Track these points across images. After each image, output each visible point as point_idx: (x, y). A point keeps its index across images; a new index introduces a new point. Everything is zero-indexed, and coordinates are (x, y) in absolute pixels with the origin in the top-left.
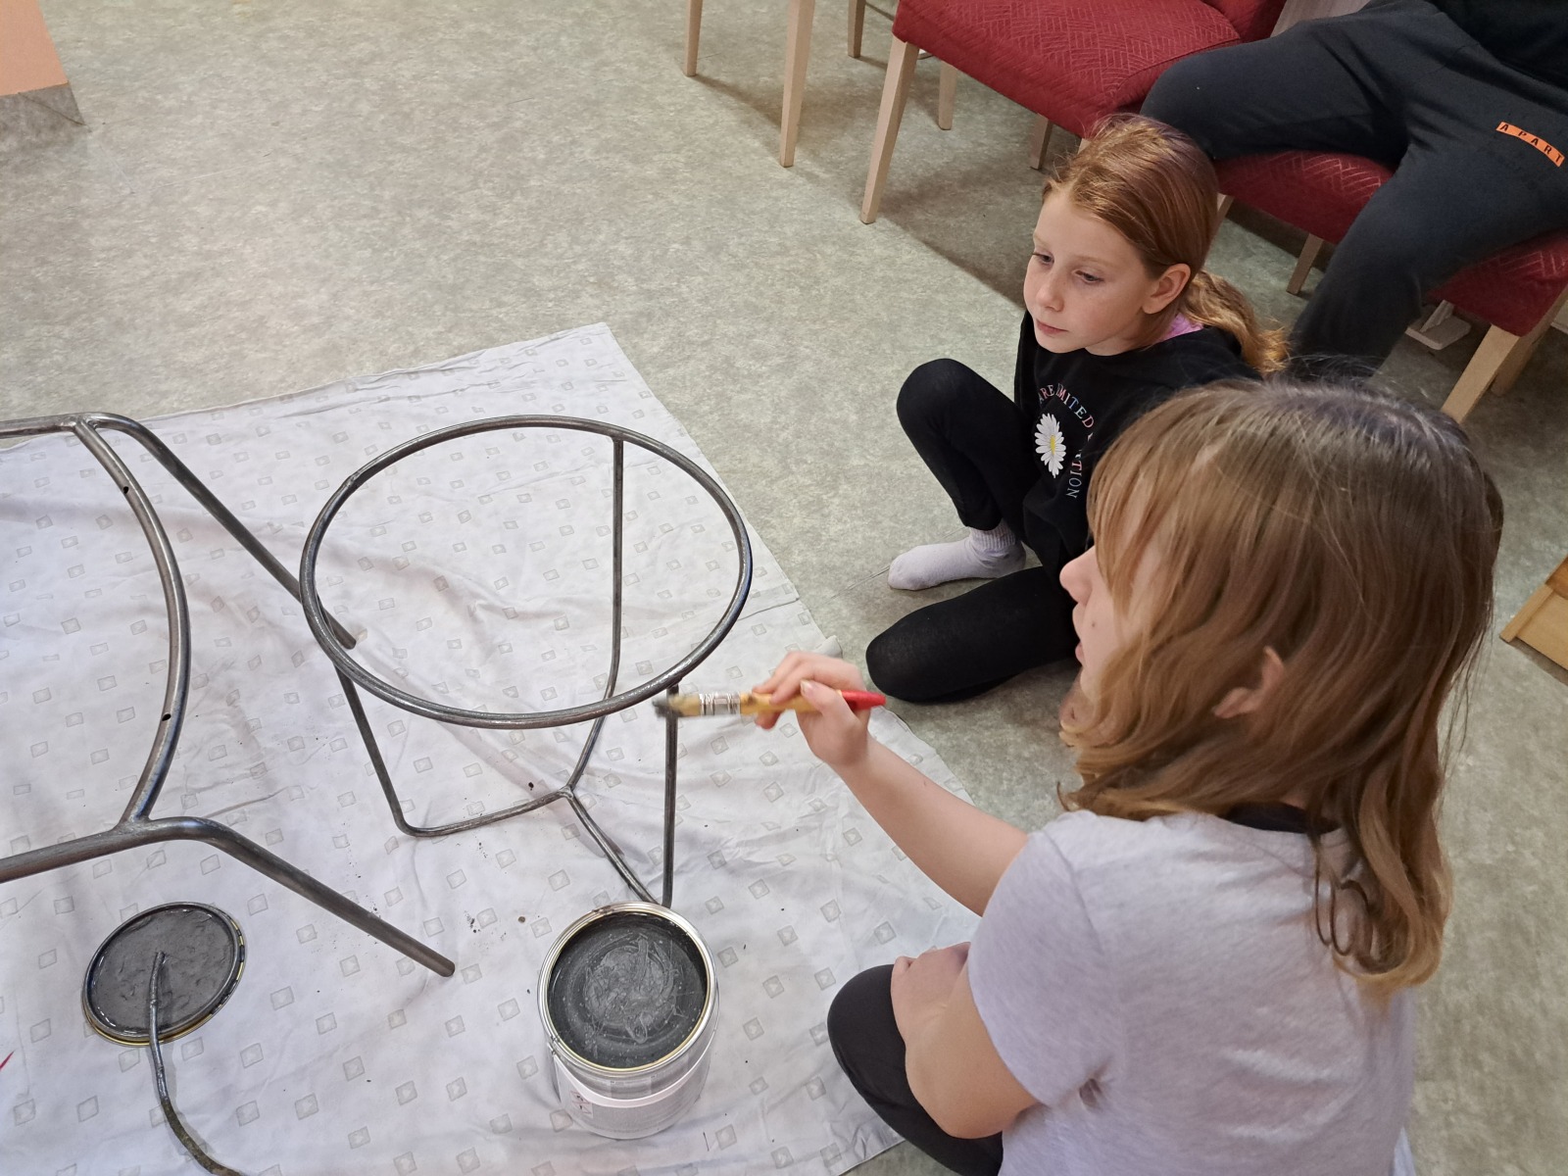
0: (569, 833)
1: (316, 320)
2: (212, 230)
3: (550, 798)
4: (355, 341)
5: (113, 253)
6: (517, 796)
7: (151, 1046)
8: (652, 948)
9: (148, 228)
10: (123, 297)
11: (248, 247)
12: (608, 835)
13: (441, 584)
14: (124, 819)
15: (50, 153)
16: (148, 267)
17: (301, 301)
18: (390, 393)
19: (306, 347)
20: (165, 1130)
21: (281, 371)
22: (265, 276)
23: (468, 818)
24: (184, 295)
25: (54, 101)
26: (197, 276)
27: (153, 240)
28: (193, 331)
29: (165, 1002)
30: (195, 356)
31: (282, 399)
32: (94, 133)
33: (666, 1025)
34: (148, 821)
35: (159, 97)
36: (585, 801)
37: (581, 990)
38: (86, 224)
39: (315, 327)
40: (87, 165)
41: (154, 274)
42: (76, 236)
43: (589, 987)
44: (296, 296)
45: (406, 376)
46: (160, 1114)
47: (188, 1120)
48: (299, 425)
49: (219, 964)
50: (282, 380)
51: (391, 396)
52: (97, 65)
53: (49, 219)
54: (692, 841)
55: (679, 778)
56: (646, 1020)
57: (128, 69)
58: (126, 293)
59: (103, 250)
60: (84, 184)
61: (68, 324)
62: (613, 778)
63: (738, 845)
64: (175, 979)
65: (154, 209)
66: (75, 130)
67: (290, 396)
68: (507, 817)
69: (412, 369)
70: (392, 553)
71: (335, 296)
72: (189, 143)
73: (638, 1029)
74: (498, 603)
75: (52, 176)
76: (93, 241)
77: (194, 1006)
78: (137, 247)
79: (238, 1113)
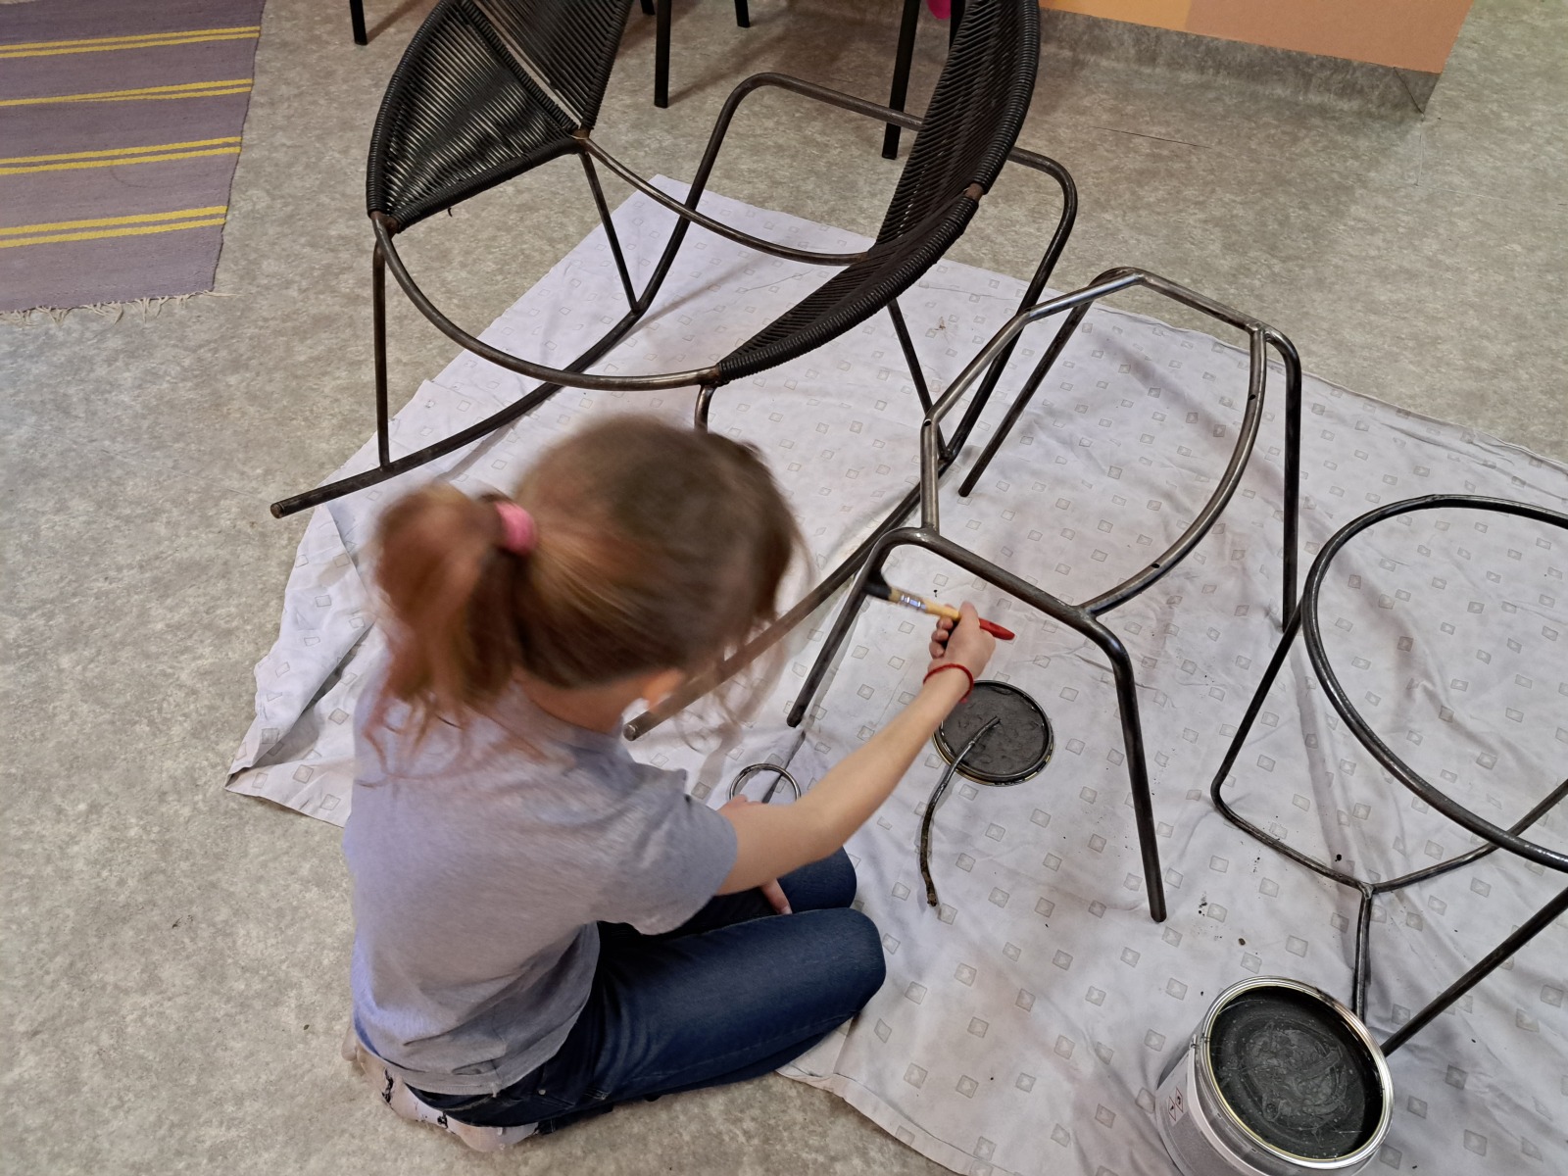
0: (1338, 921)
1: (1484, 365)
2: (1457, 245)
3: (1347, 881)
4: (1505, 402)
5: (1360, 225)
6: (1321, 855)
7: (951, 767)
8: (1340, 1067)
9: (1405, 218)
10: (1340, 263)
11: (1477, 274)
12: (1372, 955)
13: (1405, 646)
14: (1083, 606)
15: (1377, 126)
16: (1379, 249)
17: (1485, 343)
18: (1499, 463)
19: (1456, 382)
20: (918, 821)
21: (1417, 389)
22: (1472, 306)
23: (1267, 832)
24: (1389, 286)
25: (1417, 84)
26: (1412, 276)
27: (1401, 230)
28: (1373, 317)
29: (978, 749)
30: (1359, 338)
31: (1399, 411)
32: (1425, 123)
33: (1298, 1131)
34: (1094, 620)
35: (1505, 114)
36: (1376, 912)
37: (1254, 1030)
38: (1359, 192)
39: (1479, 371)
40: (1397, 145)
41: (1380, 257)
42: (1344, 199)
43: (1261, 1036)
44: (1486, 337)
45: (1529, 459)
46: (923, 809)
47: (934, 829)
48: (1395, 440)
49: (1024, 760)
50: (1411, 397)
51: (1498, 466)
52: (1474, 68)
53: (1335, 176)
54: (1447, 1038)
55: (1485, 981)
56: (1285, 1107)
57: (1497, 80)
58: (1345, 261)
59: (1354, 219)
60: (1383, 161)
61: (1284, 262)
62: (1418, 920)
63: (1490, 1086)
64: (993, 742)
65: (1423, 206)
66: (1412, 114)
67: (1408, 414)
68: (1298, 860)
69: (1539, 456)
70: (1386, 590)
71: (1520, 356)
72: (1499, 164)
73: (1273, 1107)
74: (1442, 698)
75: (1363, 144)
76: (1353, 208)
77: (989, 769)
78: (1383, 229)
79: (961, 856)
